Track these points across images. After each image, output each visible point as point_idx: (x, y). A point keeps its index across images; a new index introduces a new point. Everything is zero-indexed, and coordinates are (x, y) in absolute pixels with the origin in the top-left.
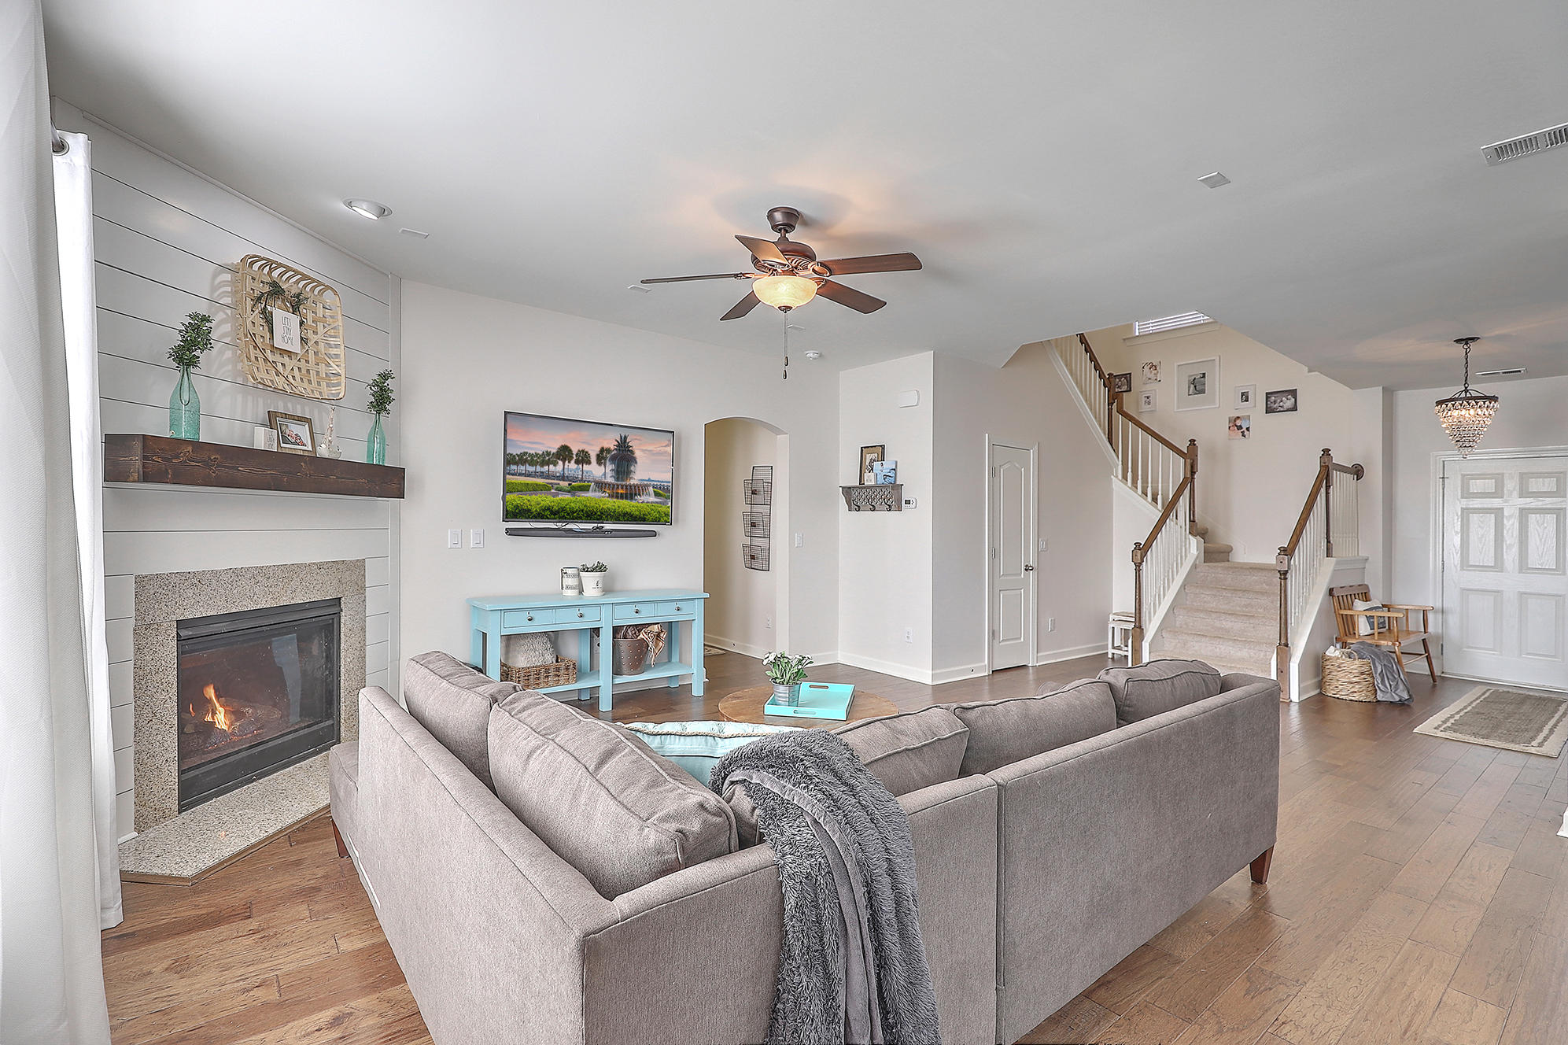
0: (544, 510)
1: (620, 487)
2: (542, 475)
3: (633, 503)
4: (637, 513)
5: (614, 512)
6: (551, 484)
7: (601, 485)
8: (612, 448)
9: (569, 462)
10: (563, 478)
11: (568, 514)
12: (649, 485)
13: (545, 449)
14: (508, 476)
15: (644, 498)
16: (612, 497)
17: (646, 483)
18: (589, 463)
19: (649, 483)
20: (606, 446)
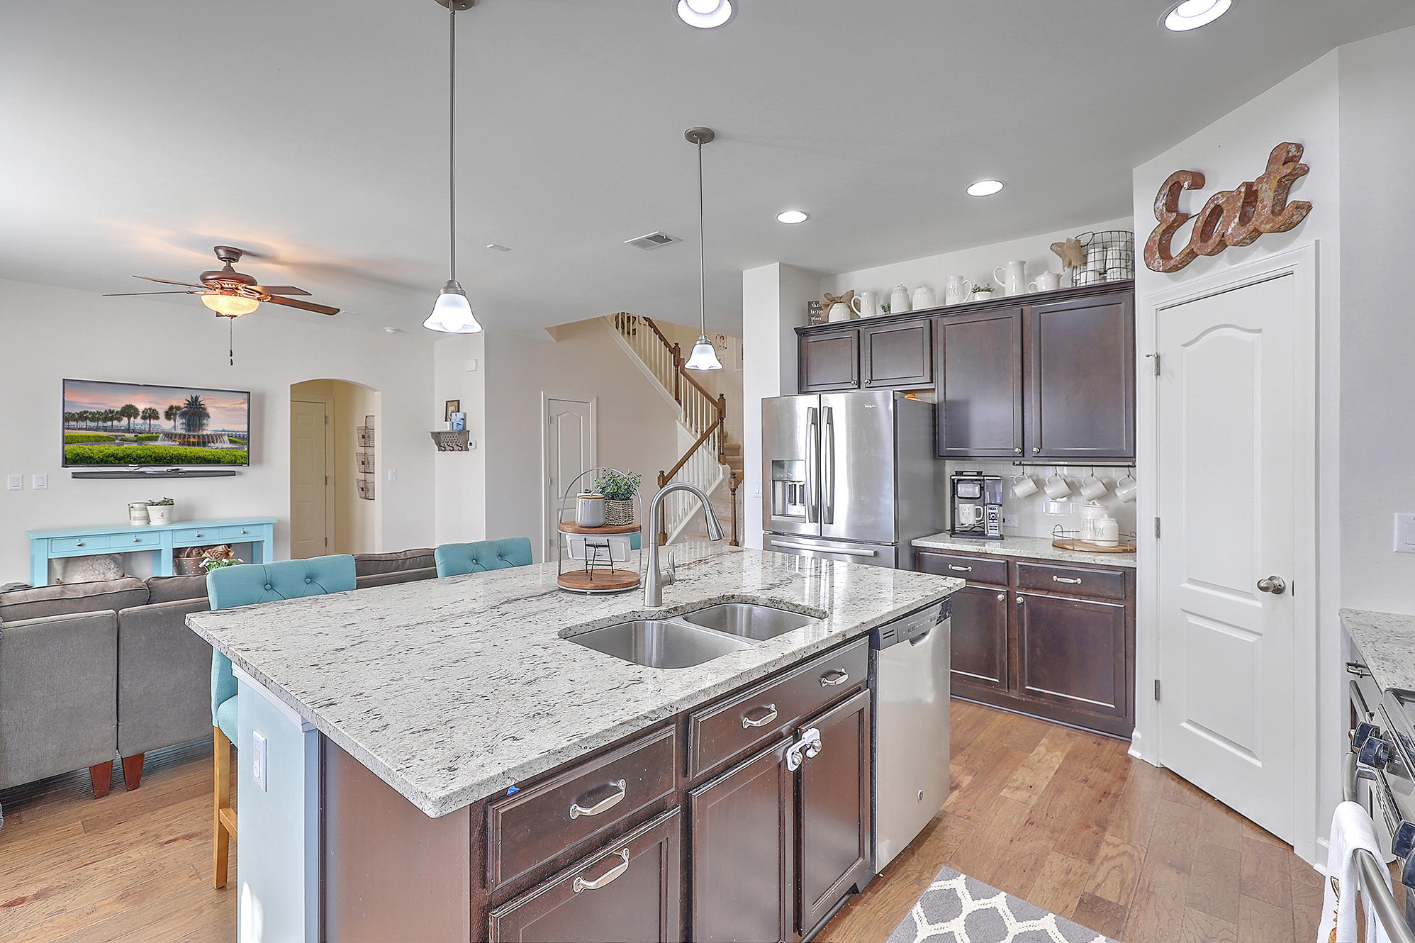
0: (109, 456)
1: (192, 437)
2: (105, 429)
3: (206, 449)
4: (211, 457)
5: (185, 457)
6: (116, 436)
7: (169, 436)
8: (182, 406)
9: (135, 418)
10: (128, 430)
11: (135, 460)
12: (224, 435)
13: (108, 408)
14: (66, 431)
15: (218, 445)
16: (183, 444)
17: (220, 433)
18: (157, 418)
19: (223, 433)
20: (175, 404)
